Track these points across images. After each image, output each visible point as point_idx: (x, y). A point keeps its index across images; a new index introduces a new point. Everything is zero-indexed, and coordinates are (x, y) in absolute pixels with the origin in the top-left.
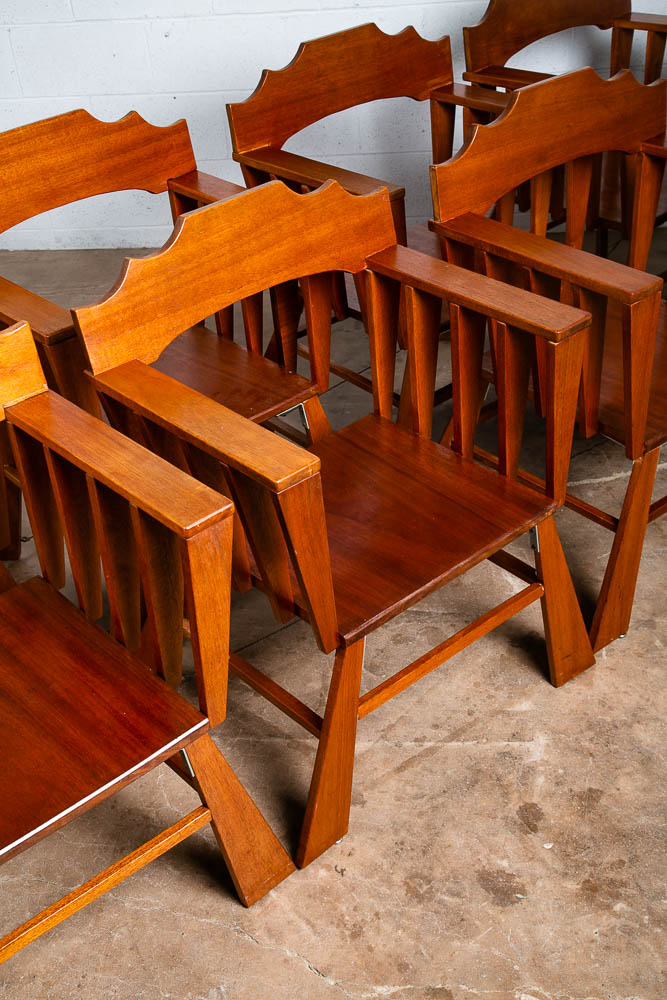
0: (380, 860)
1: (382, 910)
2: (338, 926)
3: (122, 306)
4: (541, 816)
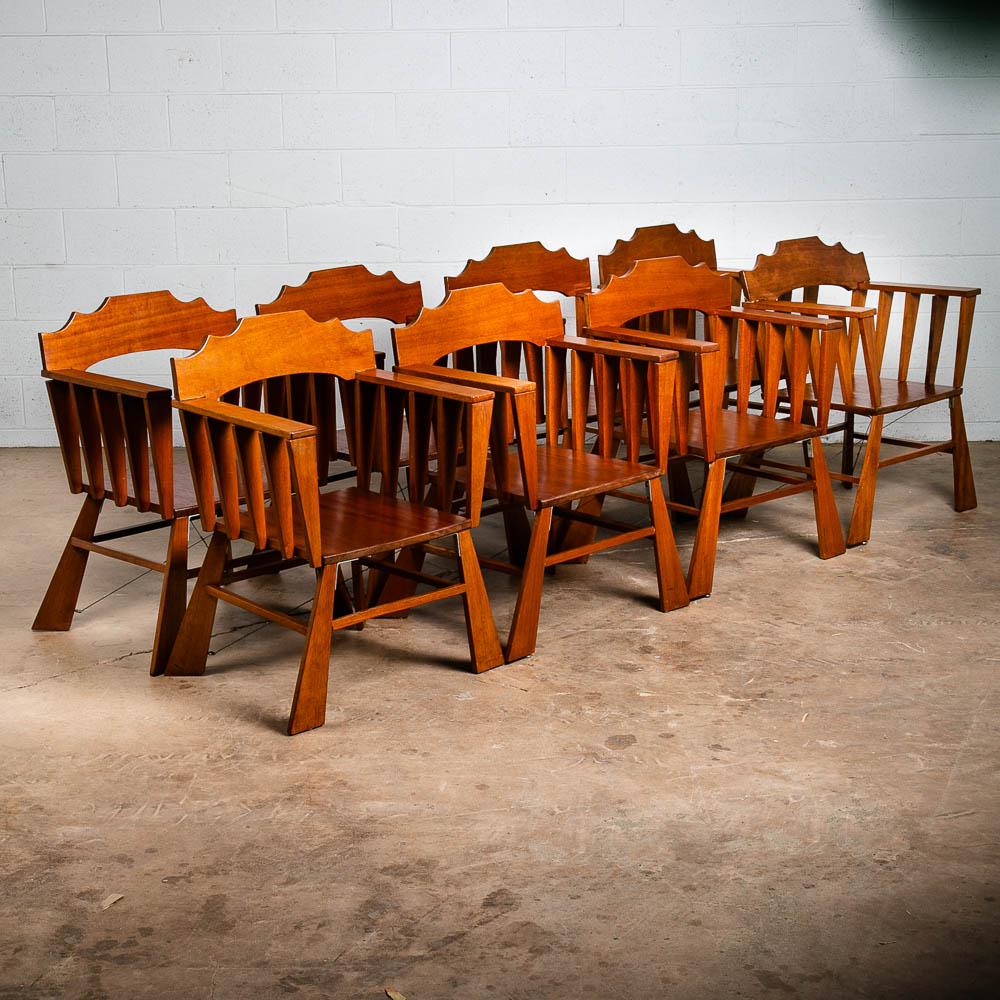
0: (555, 662)
1: (558, 675)
2: (533, 679)
3: (416, 331)
4: (653, 649)
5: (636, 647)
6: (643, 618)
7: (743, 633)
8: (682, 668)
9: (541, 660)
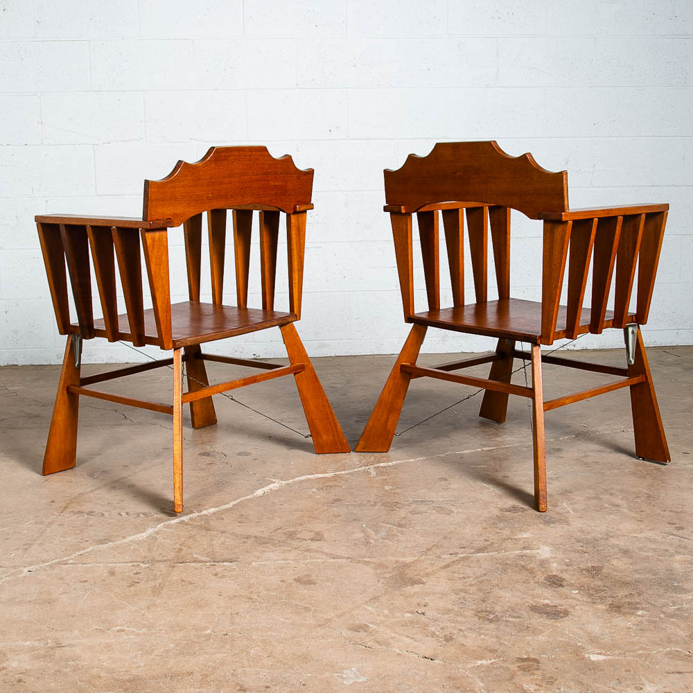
0: (451, 607)
1: (463, 628)
2: (432, 637)
4: (563, 580)
5: (541, 577)
6: (525, 535)
7: (654, 550)
8: (616, 608)
9: (431, 604)
